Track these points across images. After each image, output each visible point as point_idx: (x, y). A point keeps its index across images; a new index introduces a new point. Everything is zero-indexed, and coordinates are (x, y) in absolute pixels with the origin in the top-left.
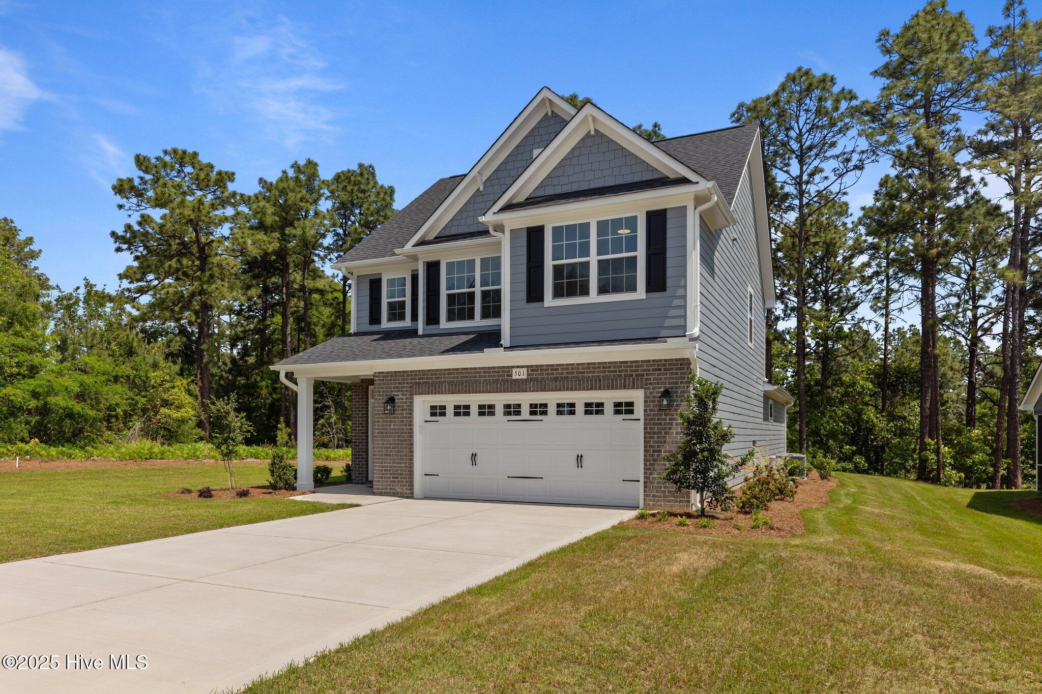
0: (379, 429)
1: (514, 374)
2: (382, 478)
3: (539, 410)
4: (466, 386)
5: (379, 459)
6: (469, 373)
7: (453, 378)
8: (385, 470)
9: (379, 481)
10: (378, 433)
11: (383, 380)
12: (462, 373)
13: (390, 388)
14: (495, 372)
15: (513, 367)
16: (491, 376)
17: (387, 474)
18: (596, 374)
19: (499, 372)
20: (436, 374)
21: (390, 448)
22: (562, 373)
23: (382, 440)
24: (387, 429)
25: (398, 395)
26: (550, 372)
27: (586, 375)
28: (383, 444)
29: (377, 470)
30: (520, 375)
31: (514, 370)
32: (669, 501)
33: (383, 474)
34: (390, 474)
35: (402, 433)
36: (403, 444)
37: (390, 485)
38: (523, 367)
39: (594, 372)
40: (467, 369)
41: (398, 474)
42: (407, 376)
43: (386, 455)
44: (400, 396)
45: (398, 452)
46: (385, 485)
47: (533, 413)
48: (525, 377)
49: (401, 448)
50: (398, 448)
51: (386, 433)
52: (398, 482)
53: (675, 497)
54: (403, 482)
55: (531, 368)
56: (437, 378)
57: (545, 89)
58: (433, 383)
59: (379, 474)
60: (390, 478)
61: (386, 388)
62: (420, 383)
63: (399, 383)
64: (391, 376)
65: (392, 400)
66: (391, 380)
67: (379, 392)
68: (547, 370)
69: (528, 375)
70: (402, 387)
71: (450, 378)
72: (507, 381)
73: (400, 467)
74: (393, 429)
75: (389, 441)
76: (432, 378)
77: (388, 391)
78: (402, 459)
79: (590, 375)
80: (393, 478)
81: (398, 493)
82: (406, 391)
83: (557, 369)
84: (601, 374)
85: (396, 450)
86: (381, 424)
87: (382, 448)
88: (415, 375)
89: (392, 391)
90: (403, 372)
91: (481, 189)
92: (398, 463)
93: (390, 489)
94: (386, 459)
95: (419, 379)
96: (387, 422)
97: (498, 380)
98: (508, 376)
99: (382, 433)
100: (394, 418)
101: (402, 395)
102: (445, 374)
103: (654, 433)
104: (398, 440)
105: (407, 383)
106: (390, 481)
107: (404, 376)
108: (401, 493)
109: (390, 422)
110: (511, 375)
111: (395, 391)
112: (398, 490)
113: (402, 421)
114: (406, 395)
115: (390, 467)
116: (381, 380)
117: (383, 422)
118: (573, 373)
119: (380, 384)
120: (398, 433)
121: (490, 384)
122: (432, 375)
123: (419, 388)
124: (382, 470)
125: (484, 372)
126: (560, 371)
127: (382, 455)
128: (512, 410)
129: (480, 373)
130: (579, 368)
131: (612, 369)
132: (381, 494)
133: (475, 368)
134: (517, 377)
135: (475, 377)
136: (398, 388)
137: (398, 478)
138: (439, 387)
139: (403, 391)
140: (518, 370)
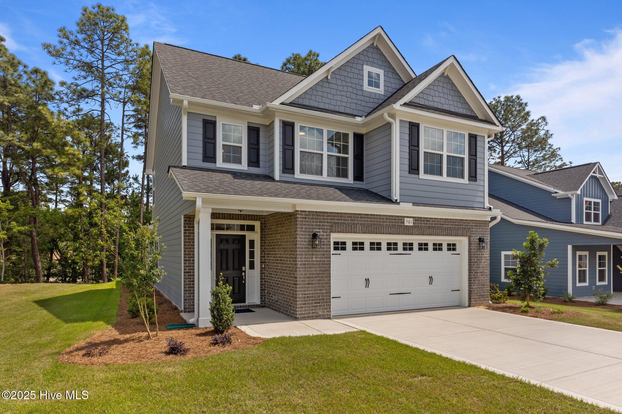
0: (302, 261)
1: (405, 222)
2: (305, 304)
3: (408, 247)
4: (374, 228)
5: (302, 288)
6: (376, 218)
7: (364, 221)
8: (308, 297)
9: (302, 307)
10: (301, 264)
11: (306, 218)
12: (371, 218)
13: (312, 225)
14: (393, 219)
15: (405, 217)
16: (391, 222)
17: (309, 300)
18: (449, 226)
19: (396, 219)
20: (351, 217)
21: (313, 277)
22: (432, 224)
23: (305, 271)
24: (309, 261)
25: (320, 232)
26: (426, 222)
27: (444, 226)
28: (306, 274)
29: (300, 298)
30: (409, 222)
31: (406, 219)
32: (481, 300)
33: (305, 301)
34: (312, 300)
35: (323, 264)
36: (324, 274)
37: (312, 310)
38: (410, 217)
39: (448, 225)
40: (374, 215)
41: (319, 300)
42: (327, 216)
43: (308, 284)
44: (322, 233)
45: (319, 280)
46: (308, 310)
47: (405, 249)
48: (412, 225)
49: (322, 277)
50: (320, 277)
51: (308, 264)
52: (320, 306)
53: (483, 298)
54: (324, 306)
55: (416, 219)
56: (352, 220)
57: (380, 27)
58: (348, 224)
59: (302, 301)
60: (312, 303)
61: (308, 225)
62: (338, 223)
63: (320, 222)
64: (313, 215)
65: (315, 236)
66: (313, 218)
67: (302, 228)
68: (424, 221)
69: (414, 223)
70: (323, 226)
71: (362, 221)
72: (401, 226)
73: (322, 293)
74: (315, 261)
75: (311, 271)
76: (348, 220)
77: (310, 228)
78: (324, 287)
79: (446, 226)
80: (315, 303)
81: (320, 316)
82: (327, 229)
83: (429, 221)
84: (451, 226)
85: (318, 279)
86: (303, 256)
87: (305, 278)
88: (334, 216)
89: (314, 228)
90: (324, 212)
91: (329, 77)
92: (320, 290)
93: (313, 313)
94: (309, 287)
95: (338, 220)
96: (309, 255)
97: (395, 225)
98: (401, 223)
99: (305, 264)
100: (315, 251)
101: (323, 232)
102: (358, 218)
103: (475, 262)
104: (320, 271)
105: (327, 222)
106: (312, 307)
107: (324, 216)
108: (323, 315)
109: (312, 255)
110: (404, 223)
111: (317, 228)
112: (320, 313)
113: (324, 254)
114: (327, 232)
115: (312, 294)
116: (303, 218)
117: (305, 255)
118: (438, 224)
119: (302, 221)
120: (320, 264)
121: (391, 228)
122: (348, 217)
123: (338, 227)
124: (305, 297)
125: (386, 219)
126: (431, 222)
127: (305, 284)
128: (392, 246)
129: (383, 219)
130: (440, 222)
131: (457, 224)
132: (304, 318)
133: (380, 215)
134: (408, 224)
135: (380, 222)
136: (319, 225)
137: (319, 303)
138: (354, 227)
139: (324, 229)
140: (408, 219)
